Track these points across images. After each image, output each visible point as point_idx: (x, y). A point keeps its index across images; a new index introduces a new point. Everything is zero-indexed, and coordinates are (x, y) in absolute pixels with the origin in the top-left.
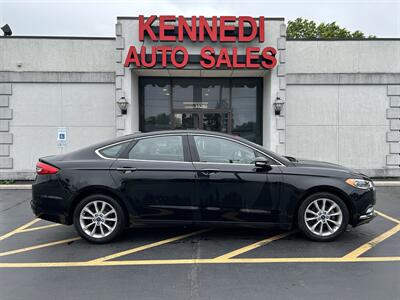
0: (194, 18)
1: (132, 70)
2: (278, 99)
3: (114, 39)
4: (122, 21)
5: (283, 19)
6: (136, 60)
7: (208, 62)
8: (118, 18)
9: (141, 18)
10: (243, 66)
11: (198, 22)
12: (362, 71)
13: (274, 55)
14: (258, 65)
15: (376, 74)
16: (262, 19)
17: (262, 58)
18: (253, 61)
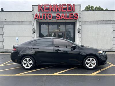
0: (54, 5)
1: (36, 20)
2: (79, 28)
3: (31, 11)
4: (34, 6)
5: (80, 5)
6: (37, 17)
7: (58, 18)
8: (33, 5)
9: (39, 5)
10: (68, 19)
11: (55, 6)
12: (104, 20)
13: (77, 15)
14: (73, 18)
15: (109, 21)
16: (74, 5)
17: (74, 16)
18: (71, 17)
